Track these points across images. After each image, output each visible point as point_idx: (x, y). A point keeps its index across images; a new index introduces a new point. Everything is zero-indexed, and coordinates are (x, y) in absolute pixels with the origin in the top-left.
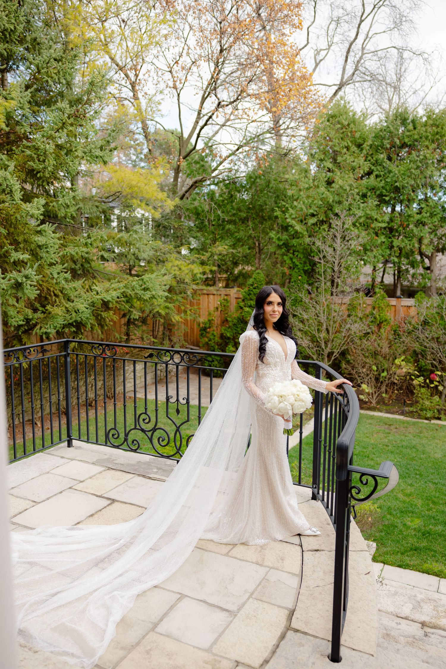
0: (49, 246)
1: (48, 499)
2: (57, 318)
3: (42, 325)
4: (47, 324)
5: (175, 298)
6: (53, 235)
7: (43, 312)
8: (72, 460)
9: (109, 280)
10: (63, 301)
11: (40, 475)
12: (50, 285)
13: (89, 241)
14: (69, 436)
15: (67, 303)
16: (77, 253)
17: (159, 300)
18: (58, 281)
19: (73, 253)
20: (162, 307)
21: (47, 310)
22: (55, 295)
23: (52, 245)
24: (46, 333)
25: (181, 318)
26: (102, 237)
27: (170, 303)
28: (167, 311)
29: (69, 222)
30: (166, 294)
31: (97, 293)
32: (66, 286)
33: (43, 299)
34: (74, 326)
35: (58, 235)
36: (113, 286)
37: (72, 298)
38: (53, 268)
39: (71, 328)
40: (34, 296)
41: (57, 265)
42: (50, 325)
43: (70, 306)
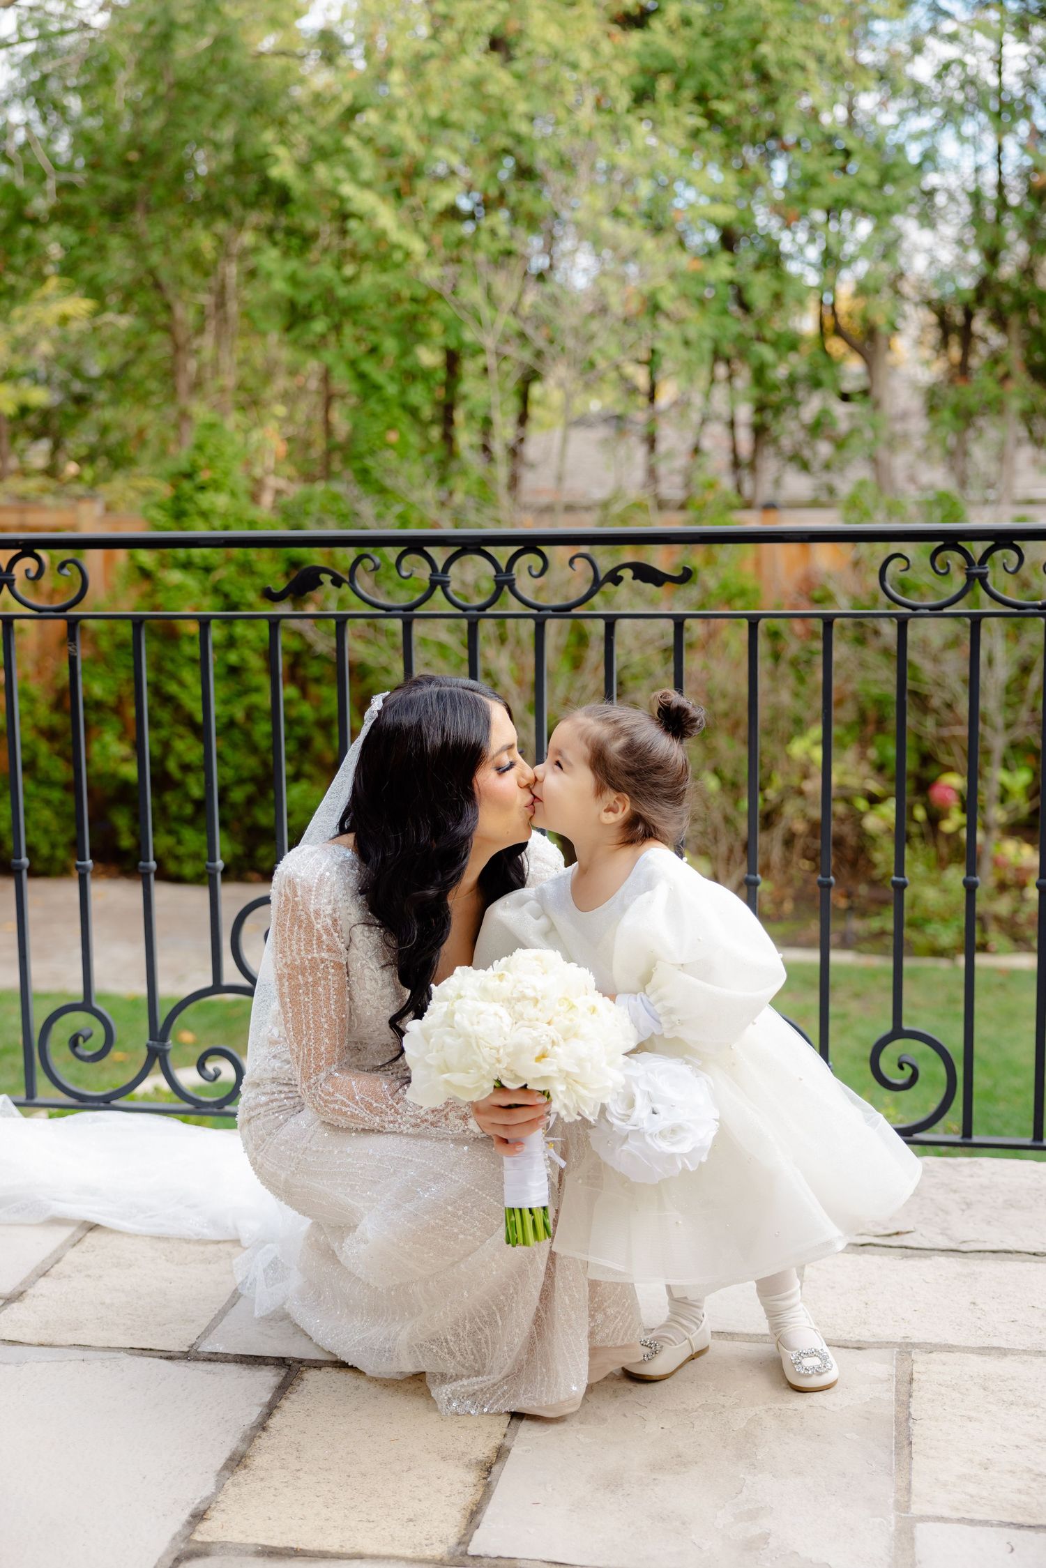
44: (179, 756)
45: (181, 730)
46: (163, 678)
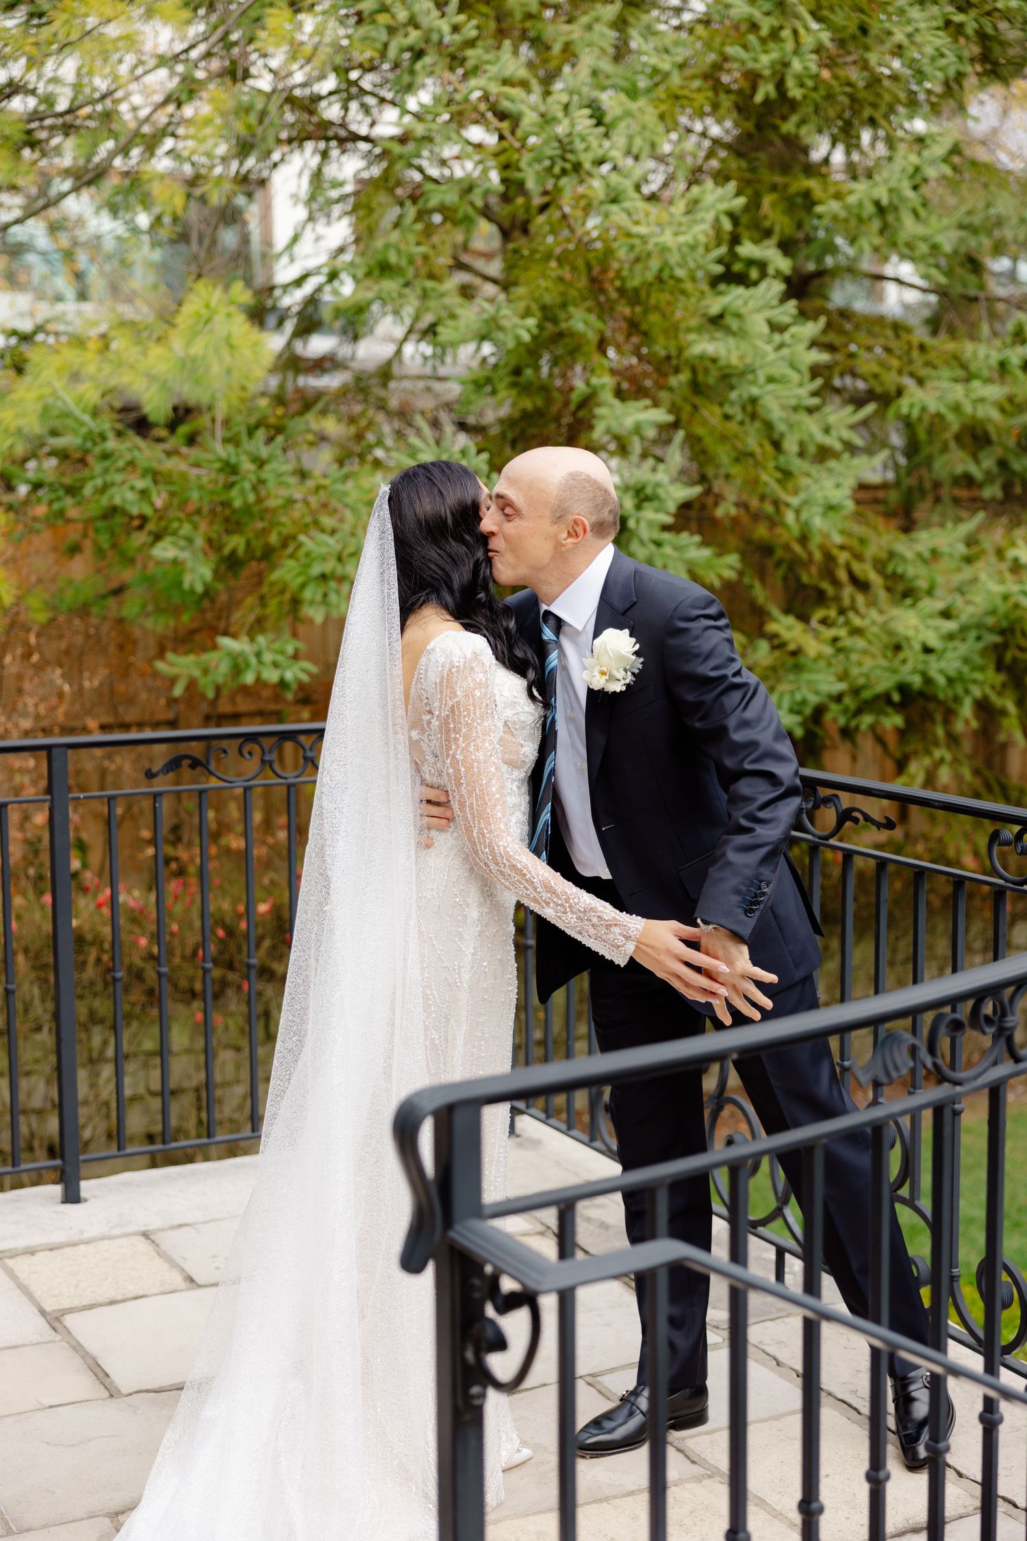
10: (884, 604)
13: (1014, 354)
16: (957, 408)
38: (830, 470)
39: (887, 715)
40: (720, 577)
41: (846, 456)
42: (782, 695)
43: (874, 623)
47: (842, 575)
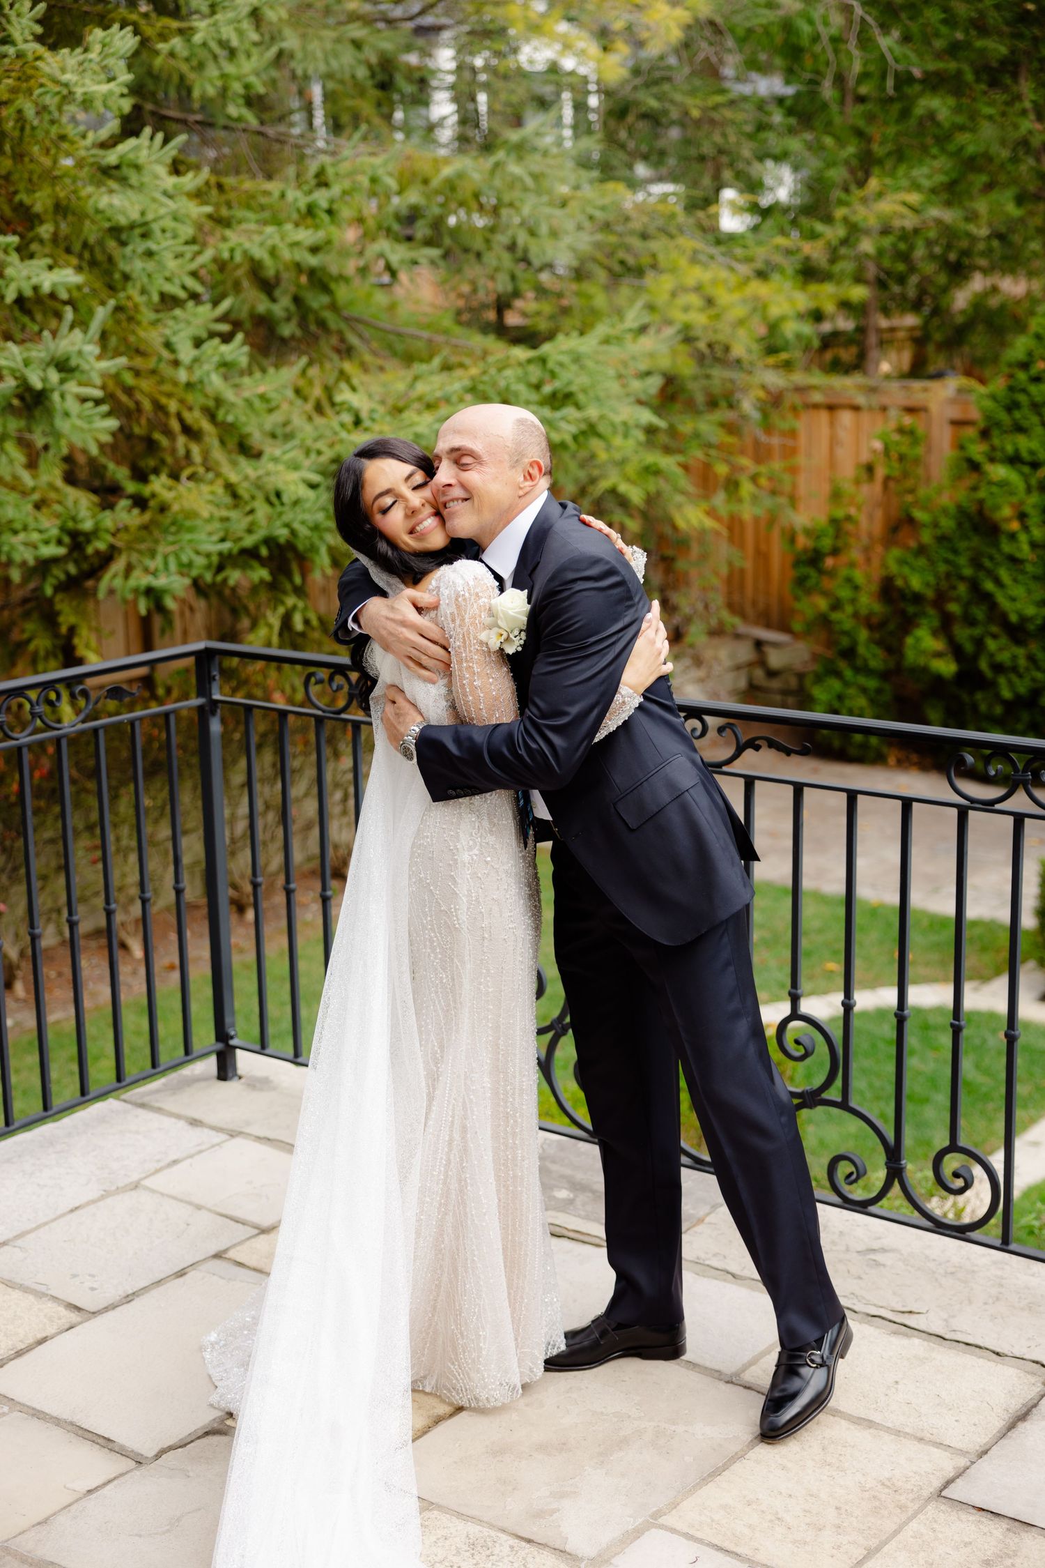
0: (156, 227)
1: (129, 1298)
2: (191, 530)
3: (134, 557)
4: (152, 554)
5: (687, 426)
6: (170, 181)
7: (140, 502)
8: (233, 1134)
9: (408, 359)
10: (218, 454)
11: (107, 1195)
12: (167, 388)
13: (322, 198)
14: (222, 1035)
15: (234, 464)
16: (273, 252)
17: (618, 441)
18: (198, 374)
19: (259, 253)
20: (631, 469)
21: (154, 495)
22: (187, 430)
23: (168, 223)
24: (149, 592)
25: (712, 513)
26: (374, 180)
27: (667, 450)
28: (652, 485)
29: (240, 119)
30: (647, 416)
31: (357, 422)
32: (229, 395)
33: (140, 447)
34: (263, 562)
35: (190, 181)
36: (421, 388)
37: (257, 439)
38: (175, 318)
39: (251, 568)
40: (97, 441)
41: (191, 304)
42: (166, 557)
43: (246, 478)
44: (992, 655)
45: (994, 629)
46: (981, 575)
47: (175, 425)
